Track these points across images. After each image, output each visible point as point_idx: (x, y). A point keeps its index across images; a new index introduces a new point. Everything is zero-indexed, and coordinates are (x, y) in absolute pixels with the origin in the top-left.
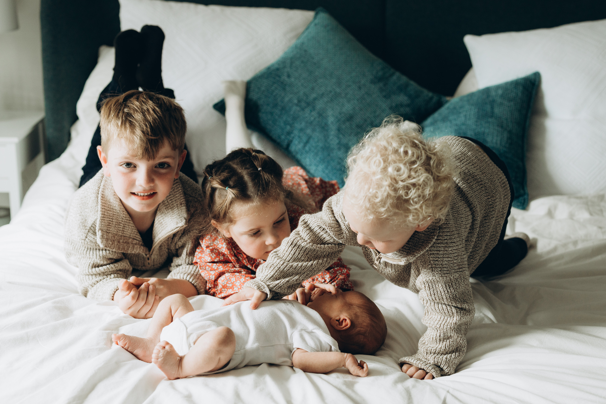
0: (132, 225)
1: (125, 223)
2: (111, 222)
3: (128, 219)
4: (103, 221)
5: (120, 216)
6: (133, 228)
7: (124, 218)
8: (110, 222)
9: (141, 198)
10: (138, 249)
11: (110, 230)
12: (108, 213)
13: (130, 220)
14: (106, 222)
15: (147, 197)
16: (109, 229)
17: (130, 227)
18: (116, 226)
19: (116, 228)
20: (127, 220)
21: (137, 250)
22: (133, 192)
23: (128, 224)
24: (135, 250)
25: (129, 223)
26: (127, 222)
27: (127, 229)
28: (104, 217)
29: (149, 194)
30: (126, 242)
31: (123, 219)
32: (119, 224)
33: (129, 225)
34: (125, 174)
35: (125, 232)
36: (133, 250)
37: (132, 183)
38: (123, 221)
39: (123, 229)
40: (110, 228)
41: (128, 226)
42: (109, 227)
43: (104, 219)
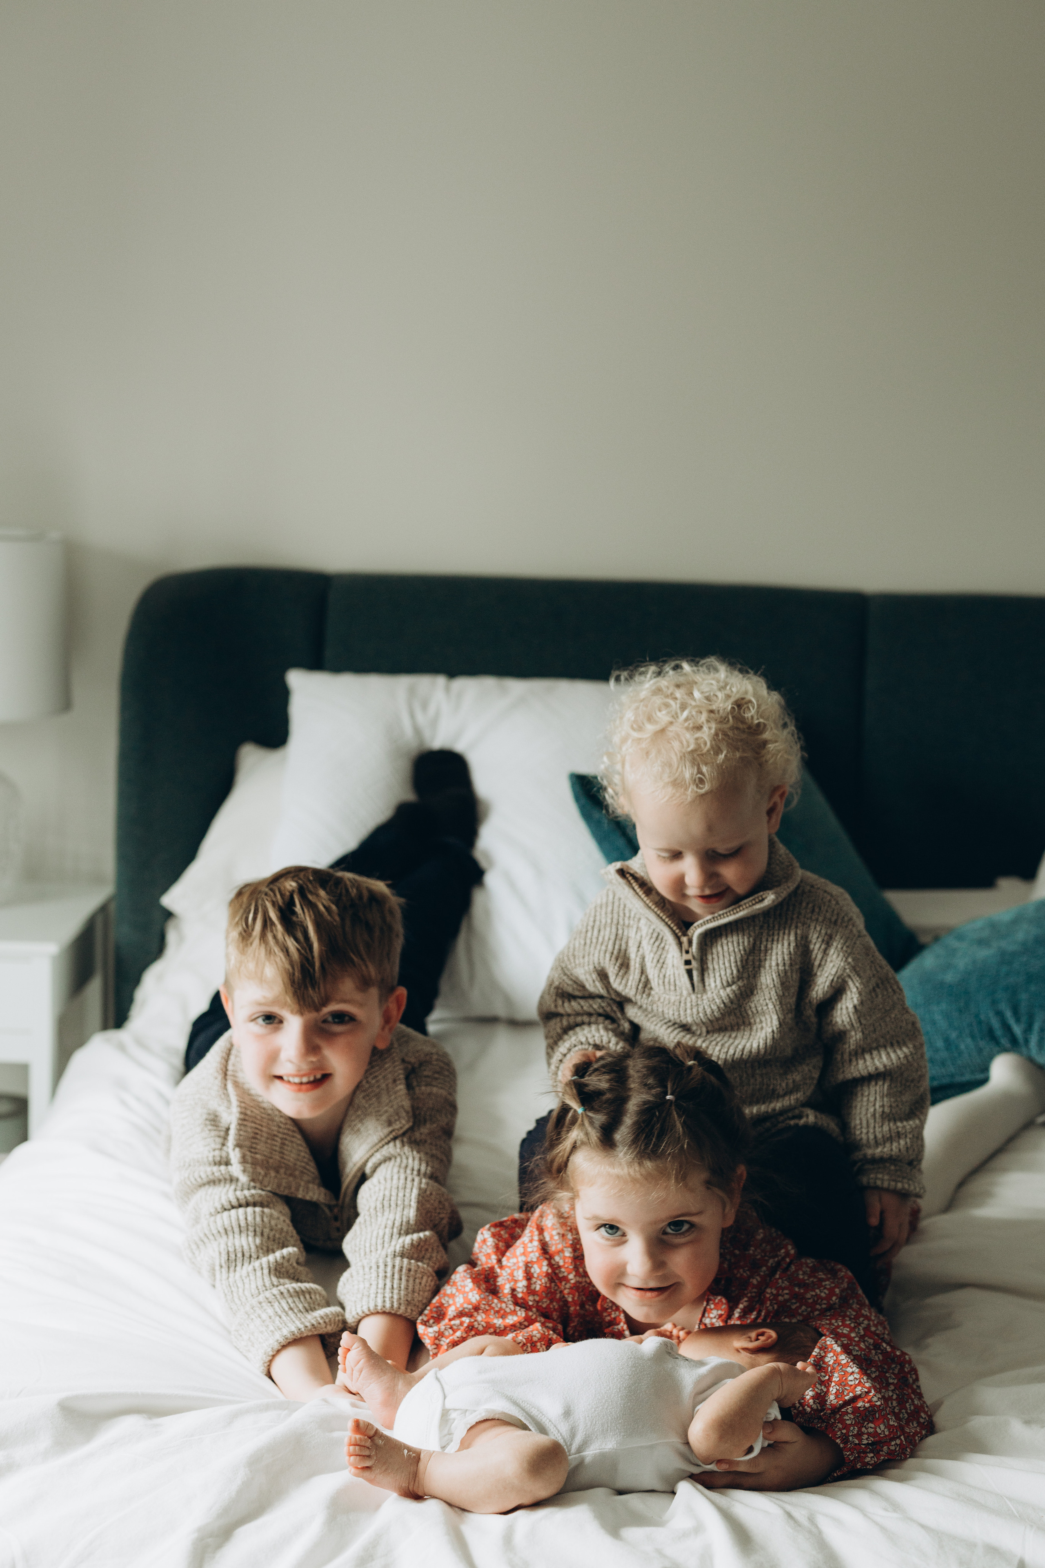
0: (299, 1142)
1: (284, 1136)
2: (259, 1132)
3: (291, 1128)
4: (242, 1128)
5: (273, 1120)
6: (301, 1148)
7: (282, 1126)
8: (257, 1130)
9: (295, 1087)
10: (316, 1192)
11: (258, 1148)
12: (252, 1112)
13: (293, 1131)
14: (249, 1130)
15: (308, 1086)
16: (254, 1146)
17: (294, 1145)
18: (269, 1142)
19: (268, 1145)
20: (289, 1129)
21: (314, 1194)
22: (278, 1073)
24: (310, 1194)
25: (293, 1137)
26: (288, 1134)
27: (289, 1148)
28: (244, 1120)
29: (312, 1079)
30: (289, 1175)
32: (273, 1137)
33: (292, 1142)
34: (260, 1037)
35: (285, 1157)
36: (307, 1193)
37: (273, 1057)
38: (279, 1132)
39: (283, 1150)
40: (257, 1144)
41: (290, 1144)
42: (256, 1141)
43: (244, 1123)
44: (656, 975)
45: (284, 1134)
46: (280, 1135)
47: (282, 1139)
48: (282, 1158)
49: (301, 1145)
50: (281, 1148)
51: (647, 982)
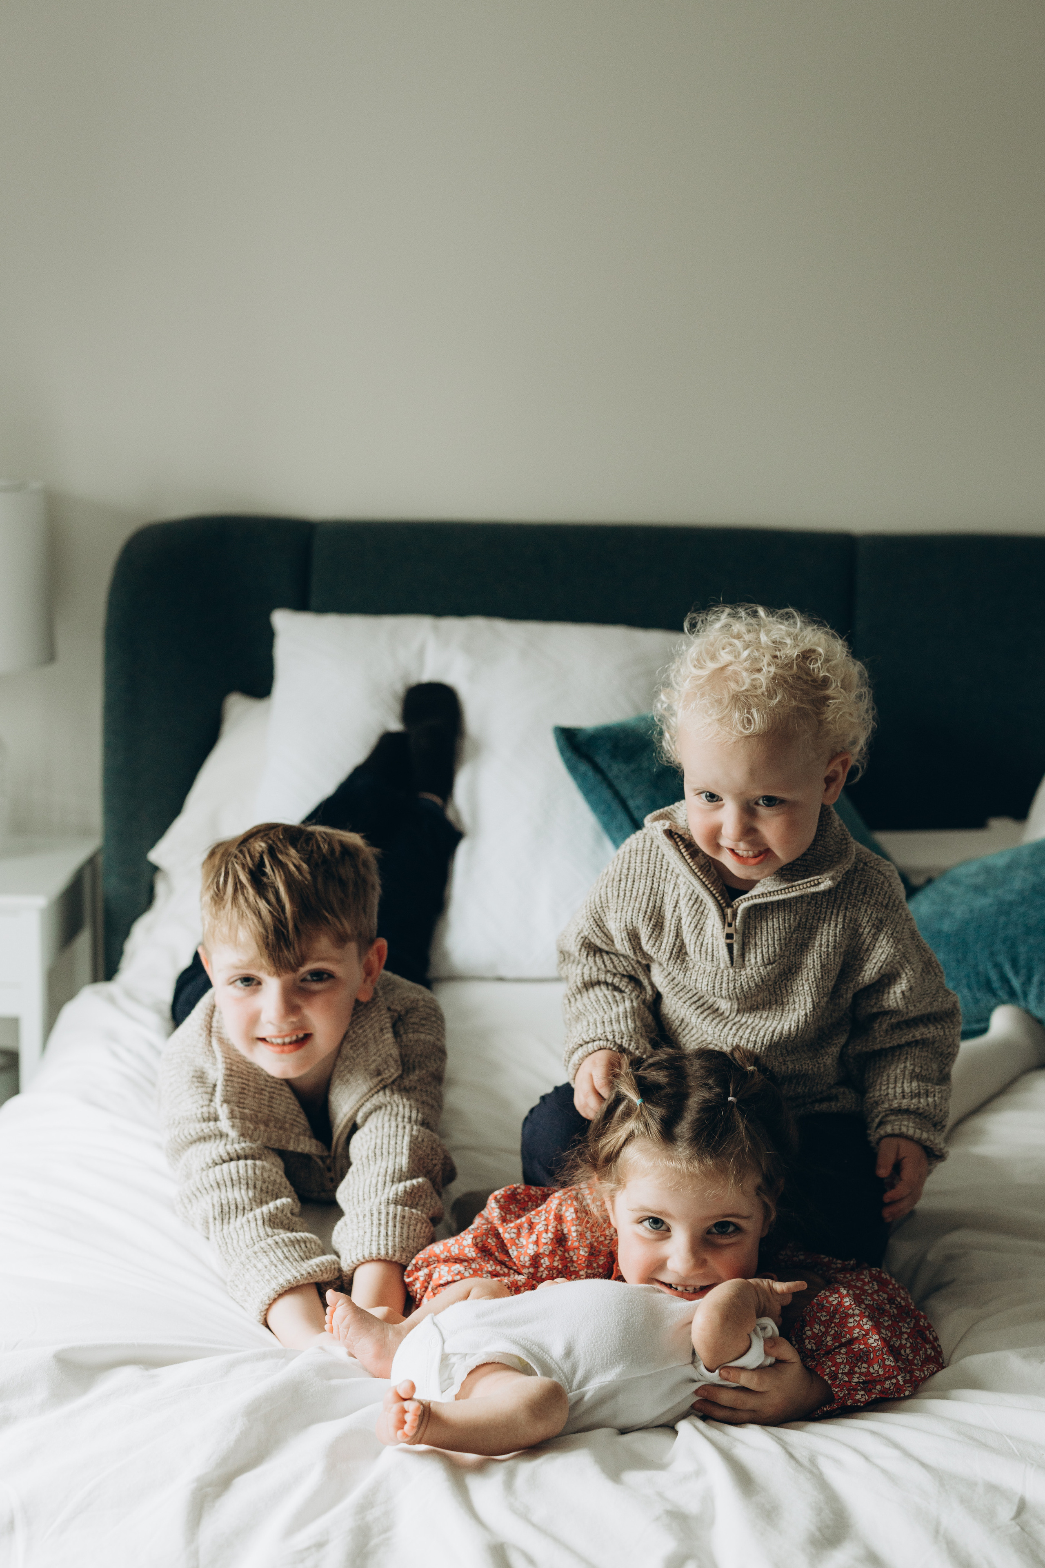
0: (287, 1095)
1: (272, 1090)
2: (246, 1087)
4: (229, 1083)
5: (260, 1075)
6: (291, 1103)
8: (244, 1086)
9: (278, 1048)
10: (308, 1143)
11: (246, 1102)
12: (238, 1067)
14: (236, 1085)
15: (291, 1046)
16: (242, 1101)
17: (283, 1098)
18: (257, 1095)
19: (256, 1100)
21: (305, 1146)
22: (261, 1035)
23: (280, 1092)
24: (302, 1146)
25: (281, 1090)
26: (276, 1088)
27: (278, 1102)
28: (231, 1076)
29: (294, 1039)
30: (281, 1128)
31: (267, 1081)
32: (260, 1091)
33: (280, 1095)
34: (239, 1001)
35: (274, 1110)
36: (298, 1145)
37: (254, 1020)
38: (267, 1086)
39: (271, 1104)
40: (244, 1099)
41: (278, 1097)
42: (244, 1096)
43: (231, 1078)
44: (693, 942)
45: (272, 1087)
46: (268, 1089)
47: (269, 1093)
48: (271, 1111)
49: (290, 1099)
50: (269, 1102)
51: (682, 946)
